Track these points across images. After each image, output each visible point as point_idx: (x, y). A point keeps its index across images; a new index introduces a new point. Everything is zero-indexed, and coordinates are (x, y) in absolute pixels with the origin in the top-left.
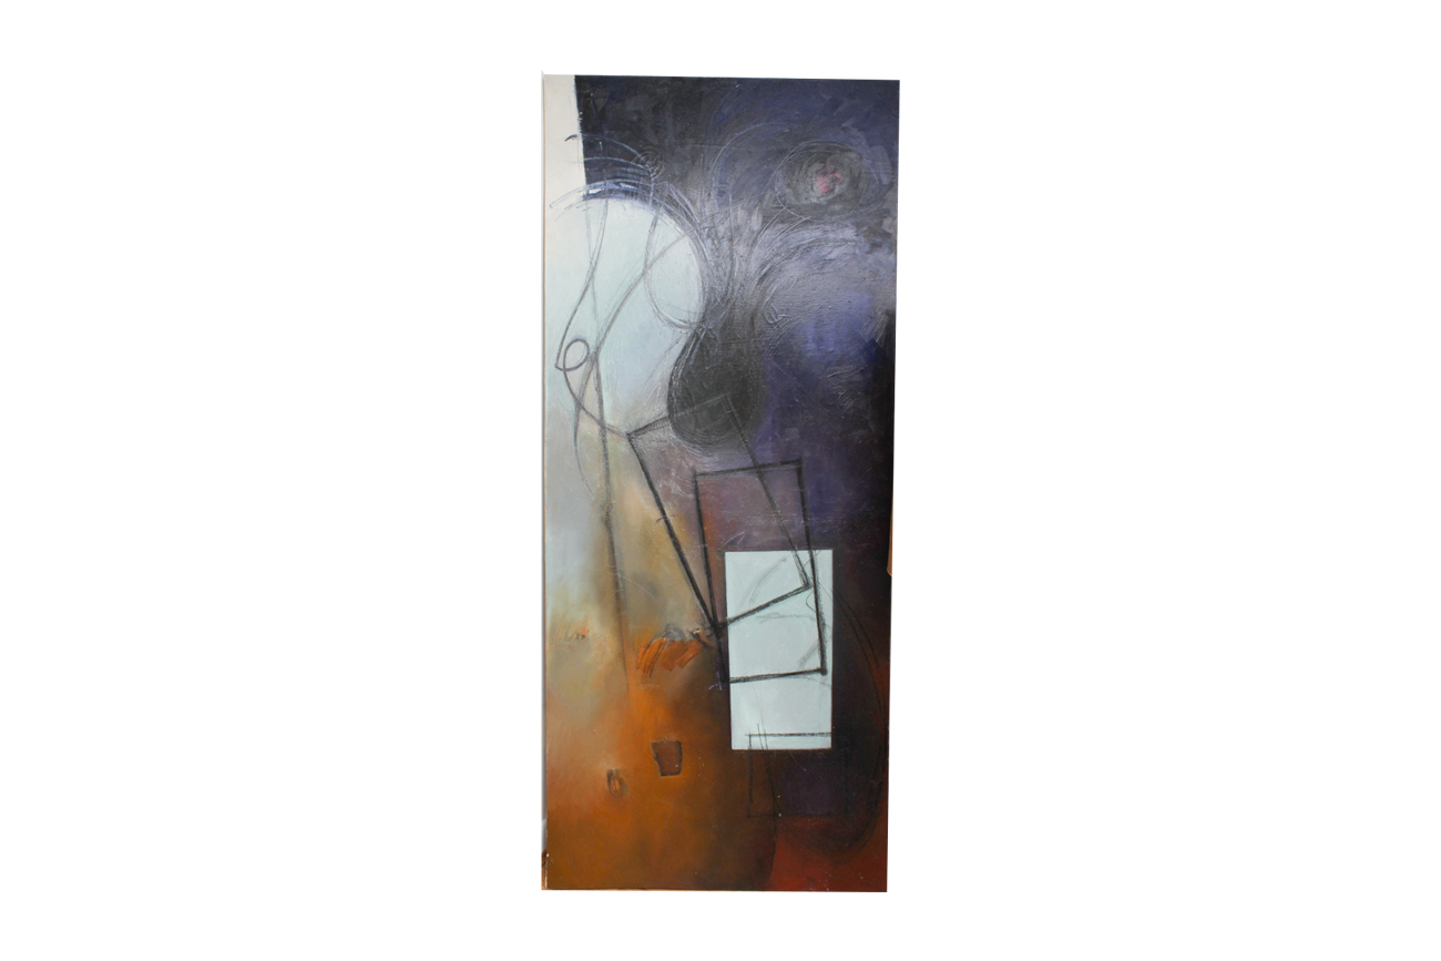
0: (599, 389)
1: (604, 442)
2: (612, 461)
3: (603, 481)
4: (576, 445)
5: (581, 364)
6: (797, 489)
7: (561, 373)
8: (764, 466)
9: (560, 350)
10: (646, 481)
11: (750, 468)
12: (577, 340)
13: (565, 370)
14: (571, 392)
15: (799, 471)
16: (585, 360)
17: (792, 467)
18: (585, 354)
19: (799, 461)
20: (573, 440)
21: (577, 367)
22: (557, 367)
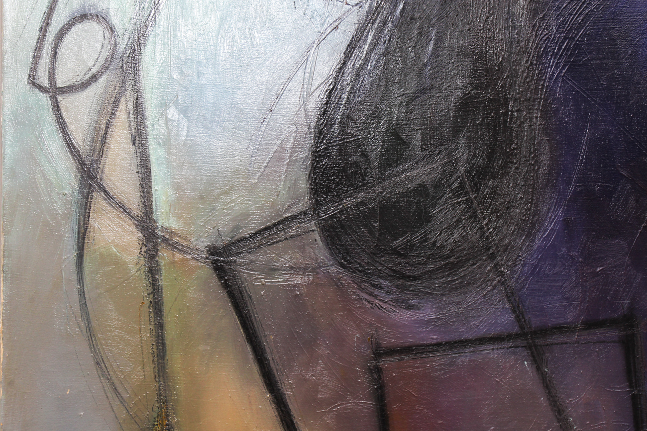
0: (139, 139)
1: (153, 272)
2: (170, 319)
3: (150, 369)
4: (80, 280)
5: (94, 78)
6: (621, 388)
7: (45, 99)
8: (544, 331)
9: (41, 40)
10: (255, 369)
11: (509, 337)
12: (83, 17)
13: (55, 92)
14: (70, 145)
15: (628, 345)
16: (106, 68)
17: (613, 334)
18: (106, 53)
19: (628, 320)
20: (73, 268)
21: (84, 85)
22: (33, 83)
